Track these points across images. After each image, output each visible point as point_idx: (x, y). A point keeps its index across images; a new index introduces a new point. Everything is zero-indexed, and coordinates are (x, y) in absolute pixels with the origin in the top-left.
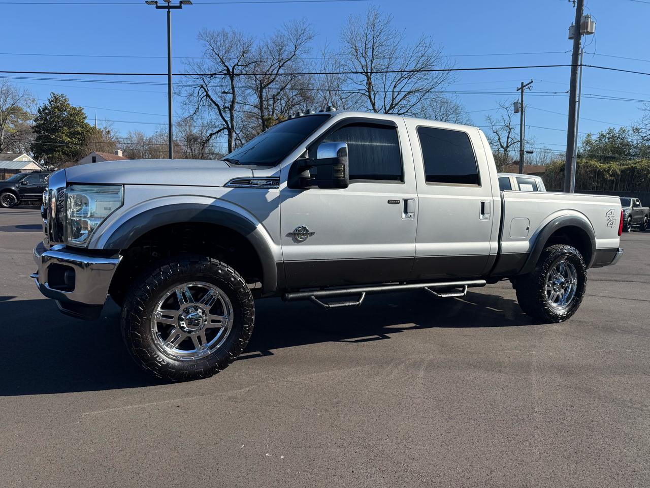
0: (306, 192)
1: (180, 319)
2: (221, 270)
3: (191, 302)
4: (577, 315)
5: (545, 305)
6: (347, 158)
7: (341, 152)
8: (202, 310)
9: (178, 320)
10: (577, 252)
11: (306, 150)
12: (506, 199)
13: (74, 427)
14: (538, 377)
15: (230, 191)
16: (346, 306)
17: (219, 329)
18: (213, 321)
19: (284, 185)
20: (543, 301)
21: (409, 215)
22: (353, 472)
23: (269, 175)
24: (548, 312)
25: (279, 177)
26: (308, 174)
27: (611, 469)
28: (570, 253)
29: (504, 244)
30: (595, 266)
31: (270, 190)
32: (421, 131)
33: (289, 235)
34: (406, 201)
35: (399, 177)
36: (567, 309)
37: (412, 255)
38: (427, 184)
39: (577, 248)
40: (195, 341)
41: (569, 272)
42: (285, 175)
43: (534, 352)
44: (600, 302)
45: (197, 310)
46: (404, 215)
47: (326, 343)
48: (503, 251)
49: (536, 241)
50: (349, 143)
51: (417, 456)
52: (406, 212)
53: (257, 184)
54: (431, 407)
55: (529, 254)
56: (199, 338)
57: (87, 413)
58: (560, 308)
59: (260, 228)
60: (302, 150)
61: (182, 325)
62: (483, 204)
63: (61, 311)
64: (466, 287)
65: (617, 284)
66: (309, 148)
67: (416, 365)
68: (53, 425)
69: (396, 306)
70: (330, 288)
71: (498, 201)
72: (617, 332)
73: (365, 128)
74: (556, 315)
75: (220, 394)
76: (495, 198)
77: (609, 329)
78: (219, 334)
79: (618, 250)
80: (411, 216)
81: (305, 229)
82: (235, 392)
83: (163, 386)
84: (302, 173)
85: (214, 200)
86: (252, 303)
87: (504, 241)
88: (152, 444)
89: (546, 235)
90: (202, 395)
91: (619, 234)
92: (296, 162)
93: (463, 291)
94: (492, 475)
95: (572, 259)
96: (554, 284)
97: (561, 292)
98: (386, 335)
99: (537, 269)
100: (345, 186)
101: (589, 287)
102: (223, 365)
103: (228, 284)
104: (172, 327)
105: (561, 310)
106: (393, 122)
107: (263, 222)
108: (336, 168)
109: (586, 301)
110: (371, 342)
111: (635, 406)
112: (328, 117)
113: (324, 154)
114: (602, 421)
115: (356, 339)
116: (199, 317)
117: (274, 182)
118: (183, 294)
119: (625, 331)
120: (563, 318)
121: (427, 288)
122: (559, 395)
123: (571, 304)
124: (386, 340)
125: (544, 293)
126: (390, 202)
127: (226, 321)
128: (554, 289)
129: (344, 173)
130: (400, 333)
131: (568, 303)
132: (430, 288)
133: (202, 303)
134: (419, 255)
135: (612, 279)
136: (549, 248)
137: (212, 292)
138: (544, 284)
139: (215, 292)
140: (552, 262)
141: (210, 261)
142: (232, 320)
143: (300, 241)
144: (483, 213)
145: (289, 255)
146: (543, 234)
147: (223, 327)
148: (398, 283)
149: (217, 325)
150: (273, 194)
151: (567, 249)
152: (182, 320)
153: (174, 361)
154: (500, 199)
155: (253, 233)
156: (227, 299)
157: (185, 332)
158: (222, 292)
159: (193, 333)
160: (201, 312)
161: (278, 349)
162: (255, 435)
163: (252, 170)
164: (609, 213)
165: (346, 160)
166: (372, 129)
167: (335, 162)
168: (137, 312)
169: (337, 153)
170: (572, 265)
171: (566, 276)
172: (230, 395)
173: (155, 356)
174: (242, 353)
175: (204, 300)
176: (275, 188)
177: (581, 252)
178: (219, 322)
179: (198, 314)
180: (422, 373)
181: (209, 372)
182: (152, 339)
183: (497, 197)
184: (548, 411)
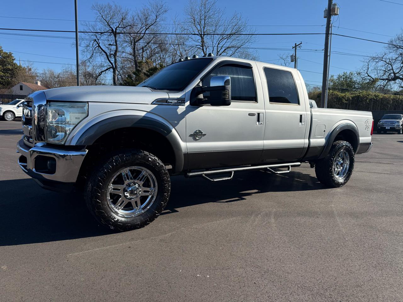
0: (201, 108)
1: (125, 190)
2: (151, 158)
3: (131, 179)
4: (349, 183)
5: (333, 177)
6: (230, 86)
7: (227, 82)
8: (138, 184)
9: (123, 191)
10: (349, 145)
11: (200, 81)
12: (313, 113)
13: (64, 264)
14: (340, 220)
15: (156, 107)
16: (223, 180)
17: (148, 196)
18: (145, 191)
19: (188, 103)
20: (331, 174)
21: (260, 122)
22: (255, 283)
23: (179, 97)
24: (334, 181)
25: (185, 98)
26: (201, 96)
27: (401, 272)
28: (347, 146)
29: (311, 140)
30: (359, 153)
31: (180, 107)
32: (266, 70)
33: (191, 135)
34: (259, 114)
35: (254, 98)
36: (344, 179)
37: (261, 148)
38: (270, 103)
39: (350, 143)
40: (134, 204)
41: (345, 157)
42: (188, 97)
43: (332, 205)
44: (357, 174)
45: (135, 185)
46: (257, 123)
47: (209, 203)
48: (312, 145)
49: (329, 138)
51: (290, 271)
52: (258, 121)
53: (172, 103)
54: (287, 241)
55: (325, 146)
56: (136, 202)
57: (71, 255)
58: (340, 178)
59: (174, 131)
60: (197, 82)
61: (126, 194)
62: (301, 116)
64: (290, 167)
65: (362, 163)
66: (202, 80)
67: (268, 215)
68: (49, 263)
69: (241, 179)
70: (212, 169)
71: (309, 114)
72: (373, 192)
73: (234, 67)
74: (339, 182)
75: (154, 238)
76: (307, 113)
77: (369, 190)
78: (148, 200)
79: (370, 144)
80: (261, 123)
81: (200, 132)
82: (163, 236)
83: (115, 234)
84: (199, 96)
85: (146, 113)
86: (169, 179)
87: (312, 139)
88: (121, 273)
89: (335, 135)
90: (142, 239)
91: (371, 135)
92: (194, 89)
93: (289, 170)
94: (337, 280)
95: (347, 150)
96: (337, 164)
97: (341, 169)
98: (243, 197)
99: (328, 155)
100: (228, 104)
101: (355, 165)
102: (152, 219)
103: (155, 167)
104: (120, 196)
105: (341, 180)
106: (250, 64)
107: (175, 128)
108: (224, 92)
109: (354, 174)
110: (235, 202)
111: (400, 235)
112: (211, 60)
113: (214, 84)
114: (385, 245)
115: (226, 200)
116: (136, 189)
117: (181, 101)
118: (127, 174)
119: (378, 191)
120: (342, 184)
121: (268, 168)
122: (356, 230)
123: (346, 176)
124: (244, 200)
125: (332, 169)
126: (249, 115)
127: (153, 192)
128: (337, 167)
129: (229, 96)
130: (251, 196)
131: (344, 176)
132: (270, 168)
133: (138, 180)
134: (266, 148)
136: (335, 143)
137: (144, 173)
138: (332, 164)
139: (146, 172)
140: (337, 151)
141: (144, 152)
142: (157, 191)
143: (198, 140)
144: (301, 121)
145: (191, 148)
146: (333, 134)
147: (150, 195)
148: (250, 165)
149: (147, 194)
150: (181, 109)
151: (345, 143)
152: (126, 191)
153: (121, 218)
154: (310, 113)
155: (169, 134)
156: (154, 177)
157: (127, 198)
158: (151, 173)
159: (133, 200)
160: (138, 186)
161: (180, 208)
162: (186, 263)
163: (168, 93)
164: (367, 121)
165: (229, 87)
167: (223, 88)
168: (99, 187)
169: (225, 83)
170: (347, 153)
171: (343, 159)
172: (161, 239)
173: (110, 215)
174: (164, 210)
175: (140, 178)
176: (183, 105)
177: (352, 145)
178: (148, 192)
179: (136, 187)
180: (273, 220)
181: (143, 224)
182: (108, 204)
183: (308, 111)
184: (353, 240)
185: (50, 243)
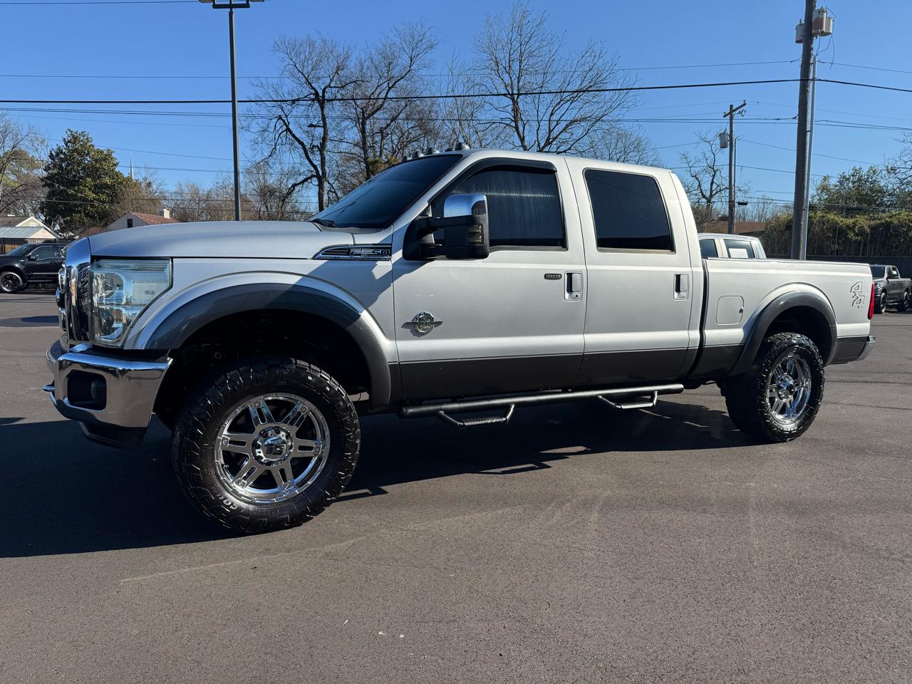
0: (428, 265)
1: (255, 446)
2: (312, 376)
3: (270, 421)
4: (811, 432)
5: (767, 417)
6: (486, 215)
7: (478, 207)
8: (286, 432)
9: (253, 446)
10: (810, 343)
11: (429, 206)
12: (710, 270)
13: (108, 598)
14: (757, 519)
15: (323, 265)
16: (487, 424)
17: (310, 459)
18: (301, 448)
19: (398, 255)
20: (763, 412)
21: (574, 294)
22: (501, 655)
23: (377, 242)
24: (770, 426)
25: (391, 244)
26: (431, 238)
27: (861, 645)
28: (801, 345)
29: (707, 333)
30: (835, 362)
31: (378, 263)
32: (591, 175)
33: (406, 325)
34: (570, 275)
35: (558, 240)
36: (797, 422)
37: (579, 351)
38: (599, 251)
39: (810, 336)
40: (277, 476)
41: (800, 371)
42: (399, 240)
43: (752, 484)
44: (844, 411)
45: (279, 433)
46: (567, 295)
47: (461, 476)
48: (708, 343)
49: (753, 328)
50: (489, 194)
51: (590, 632)
52: (570, 290)
53: (360, 255)
54: (609, 563)
55: (744, 346)
56: (282, 471)
57: (127, 580)
58: (788, 421)
59: (365, 316)
60: (422, 206)
61: (258, 454)
62: (678, 277)
63: (88, 438)
64: (656, 394)
65: (867, 386)
66: (433, 203)
67: (587, 504)
68: (79, 596)
70: (465, 399)
71: (700, 272)
72: (867, 453)
73: (511, 172)
74: (783, 431)
75: (312, 549)
76: (695, 269)
77: (856, 450)
78: (310, 466)
79: (868, 339)
80: (577, 296)
81: (428, 316)
82: (334, 546)
83: (232, 539)
84: (424, 238)
85: (300, 277)
86: (356, 421)
87: (708, 329)
88: (219, 622)
89: (768, 320)
90: (289, 552)
91: (869, 317)
92: (413, 223)
93: (651, 401)
94: (695, 656)
95: (804, 353)
96: (779, 388)
97: (789, 399)
98: (544, 463)
99: (754, 367)
100: (484, 256)
101: (828, 391)
102: (317, 508)
103: (322, 395)
104: (245, 457)
105: (788, 425)
106: (550, 164)
107: (369, 308)
108: (471, 230)
109: (824, 411)
110: (523, 473)
111: (894, 556)
112: (458, 158)
113: (454, 210)
114: (848, 578)
115: (503, 469)
116: (282, 443)
117: (383, 251)
118: (259, 410)
119: (878, 452)
120: (793, 435)
121: (600, 397)
122: (788, 543)
123: (803, 416)
124: (545, 470)
125: (765, 401)
126: (547, 277)
127: (320, 448)
128: (779, 395)
129: (483, 238)
130: (564, 460)
131: (799, 415)
132: (605, 396)
133: (285, 422)
134: (589, 351)
135: (860, 379)
136: (772, 338)
137: (299, 407)
138: (764, 388)
139: (304, 406)
140: (776, 357)
141: (296, 363)
142: (329, 446)
143: (423, 334)
144: (678, 290)
145: (407, 354)
146: (763, 318)
147: (315, 456)
148: (561, 390)
149: (307, 454)
150: (382, 268)
151: (796, 338)
152: (259, 447)
153: (247, 505)
154: (702, 270)
155: (355, 323)
156: (321, 417)
157: (262, 463)
158: (313, 407)
159: (274, 465)
160: (284, 435)
161: (394, 485)
162: (363, 606)
163: (352, 234)
164: (855, 287)
165: (485, 218)
166: (521, 174)
167: (470, 221)
168: (195, 436)
169: (473, 209)
170: (804, 361)
171: (795, 377)
172: (327, 551)
173: (222, 498)
174: (343, 492)
175: (289, 418)
176: (386, 260)
177: (816, 343)
178: (311, 448)
179: (280, 438)
180: (595, 516)
181: (297, 520)
182: (217, 474)
183: (698, 266)
184: (772, 566)
185: (96, 553)
